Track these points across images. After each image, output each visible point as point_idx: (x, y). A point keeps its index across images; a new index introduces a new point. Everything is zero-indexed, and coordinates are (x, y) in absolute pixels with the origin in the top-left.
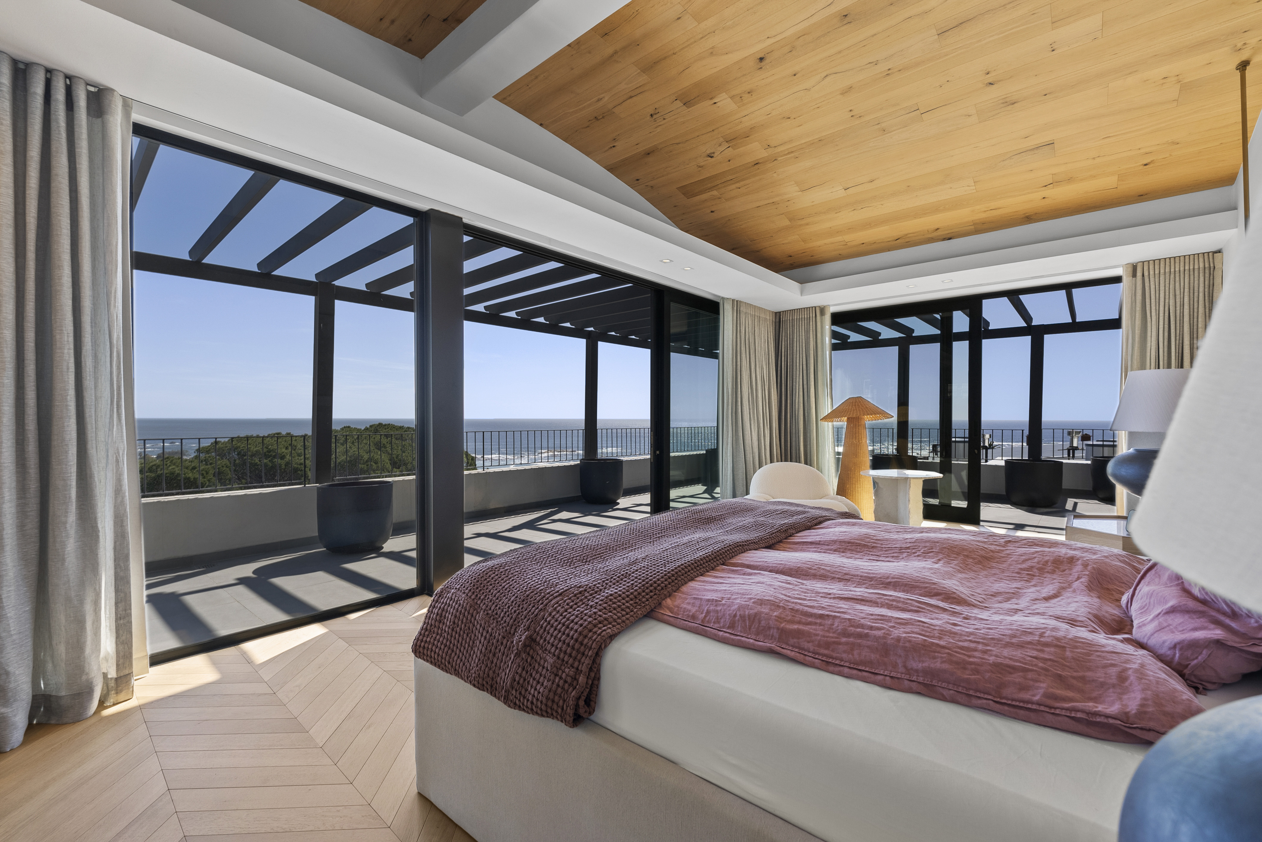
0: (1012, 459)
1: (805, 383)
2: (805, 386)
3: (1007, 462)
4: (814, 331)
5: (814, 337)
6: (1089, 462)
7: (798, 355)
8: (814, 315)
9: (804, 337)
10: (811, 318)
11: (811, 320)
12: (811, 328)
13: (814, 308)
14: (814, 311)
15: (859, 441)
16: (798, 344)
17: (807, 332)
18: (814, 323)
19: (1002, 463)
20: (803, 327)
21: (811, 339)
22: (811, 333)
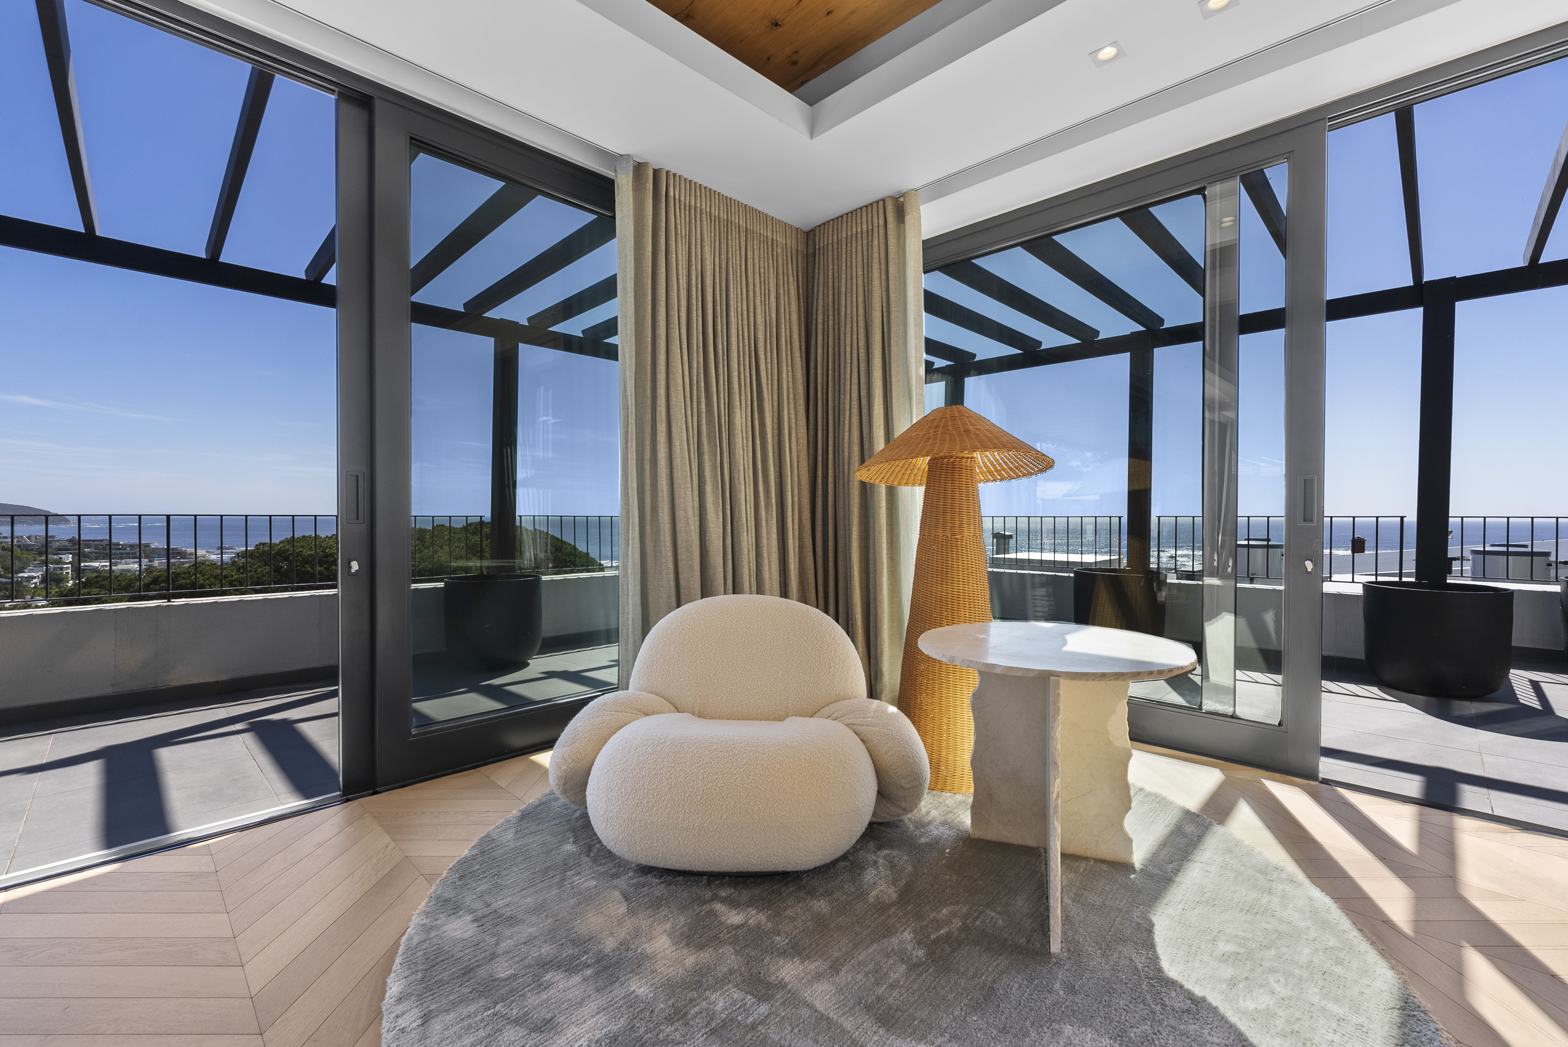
0: (1376, 582)
1: (864, 393)
2: (864, 402)
3: (1367, 587)
4: (883, 261)
5: (884, 277)
6: (1557, 588)
7: (849, 326)
8: (882, 222)
9: (860, 279)
10: (876, 229)
11: (876, 234)
12: (876, 255)
13: (881, 203)
14: (881, 211)
15: (953, 534)
16: (849, 298)
17: (867, 267)
18: (882, 240)
19: (1358, 590)
20: (860, 254)
21: (876, 282)
22: (876, 266)
